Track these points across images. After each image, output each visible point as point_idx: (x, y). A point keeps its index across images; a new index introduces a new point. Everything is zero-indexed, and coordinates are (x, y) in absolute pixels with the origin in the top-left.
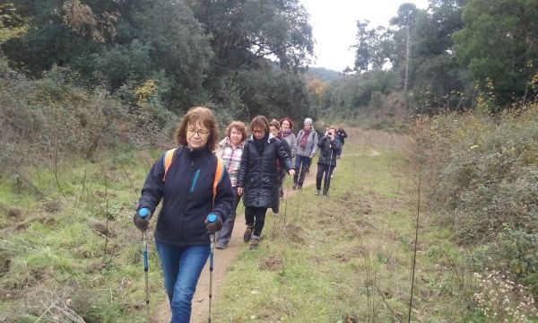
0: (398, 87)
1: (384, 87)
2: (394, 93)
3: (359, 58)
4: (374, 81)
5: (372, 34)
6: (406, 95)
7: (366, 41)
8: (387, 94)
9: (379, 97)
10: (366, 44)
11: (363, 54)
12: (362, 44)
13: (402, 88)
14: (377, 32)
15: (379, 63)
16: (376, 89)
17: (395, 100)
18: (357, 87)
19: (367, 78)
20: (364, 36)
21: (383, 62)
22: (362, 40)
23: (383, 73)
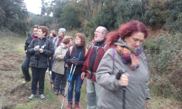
0: (54, 22)
1: (50, 22)
2: (53, 24)
3: (42, 11)
4: (47, 20)
5: (46, 4)
6: (57, 25)
7: (44, 6)
8: (51, 24)
9: (48, 25)
10: (44, 7)
11: (44, 10)
12: (43, 7)
13: (56, 23)
14: (48, 3)
15: (49, 13)
16: (48, 22)
17: (53, 26)
18: (41, 21)
19: (45, 19)
20: (44, 4)
21: (50, 13)
22: (43, 5)
23: (50, 17)
